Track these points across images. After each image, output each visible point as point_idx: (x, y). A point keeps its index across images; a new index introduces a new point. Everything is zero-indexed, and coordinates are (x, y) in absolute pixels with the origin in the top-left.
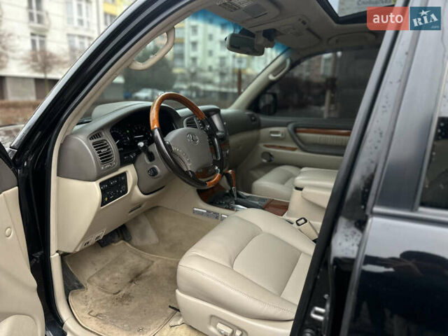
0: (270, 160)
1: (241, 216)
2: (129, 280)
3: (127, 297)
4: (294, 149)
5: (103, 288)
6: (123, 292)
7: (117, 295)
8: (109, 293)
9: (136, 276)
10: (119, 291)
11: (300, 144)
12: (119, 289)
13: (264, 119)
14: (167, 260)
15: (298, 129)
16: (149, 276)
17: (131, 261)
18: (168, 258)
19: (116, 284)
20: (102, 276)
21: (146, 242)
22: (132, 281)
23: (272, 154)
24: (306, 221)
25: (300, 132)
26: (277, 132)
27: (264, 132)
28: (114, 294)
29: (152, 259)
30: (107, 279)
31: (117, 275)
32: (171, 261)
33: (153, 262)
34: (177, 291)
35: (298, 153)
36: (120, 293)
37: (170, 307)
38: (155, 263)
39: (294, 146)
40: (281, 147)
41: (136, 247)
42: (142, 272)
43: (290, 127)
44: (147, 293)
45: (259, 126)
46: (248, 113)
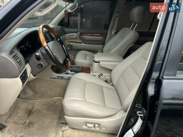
0: (71, 48)
1: (77, 77)
2: (27, 115)
3: (31, 124)
4: (81, 43)
5: (15, 123)
6: (27, 122)
7: (25, 124)
8: (20, 125)
9: (30, 113)
10: (25, 122)
11: (83, 40)
12: (25, 121)
13: (66, 30)
14: (41, 101)
15: (82, 34)
16: (36, 111)
17: (23, 106)
18: (41, 100)
19: (21, 119)
20: (13, 118)
21: (27, 95)
22: (29, 116)
23: (72, 45)
24: (102, 75)
25: (83, 35)
26: (73, 36)
27: (67, 35)
28: (23, 124)
29: (34, 103)
30: (16, 118)
31: (19, 115)
32: (43, 101)
33: (34, 104)
34: (66, 117)
35: (83, 44)
36: (26, 123)
37: (61, 123)
38: (36, 104)
39: (81, 41)
40: (75, 42)
41: (22, 99)
42: (31, 110)
43: (79, 33)
44: (39, 119)
45: (65, 33)
46: (60, 27)
